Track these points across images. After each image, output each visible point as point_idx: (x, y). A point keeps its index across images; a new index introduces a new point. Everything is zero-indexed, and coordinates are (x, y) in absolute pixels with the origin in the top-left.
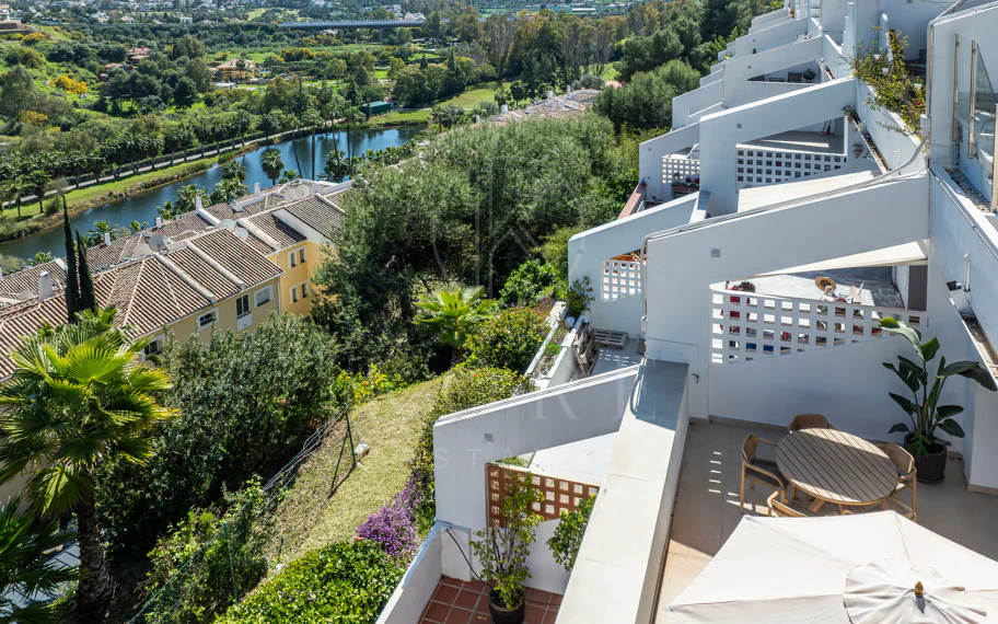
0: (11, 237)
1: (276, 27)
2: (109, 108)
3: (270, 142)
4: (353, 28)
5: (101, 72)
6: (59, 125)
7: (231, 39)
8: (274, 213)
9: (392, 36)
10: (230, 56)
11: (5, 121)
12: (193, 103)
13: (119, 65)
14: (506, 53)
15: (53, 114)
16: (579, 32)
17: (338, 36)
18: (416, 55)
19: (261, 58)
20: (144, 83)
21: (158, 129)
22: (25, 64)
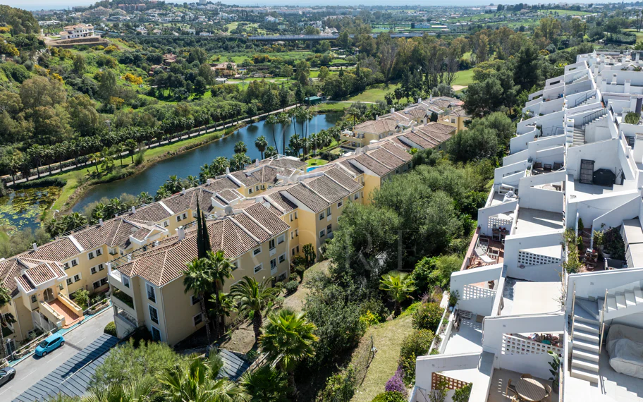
0: (120, 178)
1: (248, 39)
2: (157, 94)
3: (253, 122)
4: (293, 40)
5: (149, 70)
6: (130, 105)
7: (220, 47)
8: (282, 193)
9: (318, 46)
10: (222, 59)
11: (101, 102)
12: (204, 92)
13: (159, 66)
14: (391, 65)
15: (127, 99)
16: (437, 51)
17: (285, 45)
18: (334, 60)
19: (239, 60)
20: (176, 80)
21: (189, 112)
22: (107, 65)
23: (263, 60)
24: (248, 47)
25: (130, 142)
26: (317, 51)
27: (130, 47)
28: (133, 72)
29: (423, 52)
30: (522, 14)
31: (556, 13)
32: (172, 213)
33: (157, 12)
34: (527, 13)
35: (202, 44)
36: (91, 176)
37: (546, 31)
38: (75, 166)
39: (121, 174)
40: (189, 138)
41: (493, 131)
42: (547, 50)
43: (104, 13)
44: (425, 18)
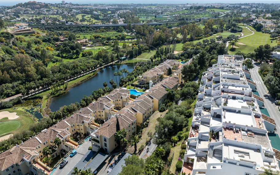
0: (61, 95)
1: (90, 27)
2: (61, 56)
3: (102, 69)
5: (55, 45)
6: (52, 61)
7: (79, 31)
8: (132, 108)
9: (119, 29)
12: (79, 54)
13: (59, 43)
14: (151, 43)
17: (104, 28)
18: (126, 37)
19: (88, 37)
20: (68, 50)
21: (78, 66)
22: (38, 43)
23: (98, 37)
24: (90, 30)
25: (62, 81)
26: (118, 32)
27: (43, 32)
28: (49, 46)
29: (162, 36)
30: (200, 11)
31: (213, 10)
32: (92, 111)
33: (45, 10)
34: (202, 10)
35: (71, 29)
36: (51, 94)
37: (209, 25)
38: (43, 90)
39: (61, 93)
40: (81, 77)
41: (193, 88)
42: (209, 34)
43: (21, 10)
44: (160, 11)
